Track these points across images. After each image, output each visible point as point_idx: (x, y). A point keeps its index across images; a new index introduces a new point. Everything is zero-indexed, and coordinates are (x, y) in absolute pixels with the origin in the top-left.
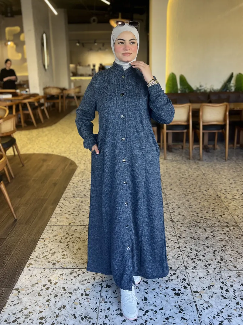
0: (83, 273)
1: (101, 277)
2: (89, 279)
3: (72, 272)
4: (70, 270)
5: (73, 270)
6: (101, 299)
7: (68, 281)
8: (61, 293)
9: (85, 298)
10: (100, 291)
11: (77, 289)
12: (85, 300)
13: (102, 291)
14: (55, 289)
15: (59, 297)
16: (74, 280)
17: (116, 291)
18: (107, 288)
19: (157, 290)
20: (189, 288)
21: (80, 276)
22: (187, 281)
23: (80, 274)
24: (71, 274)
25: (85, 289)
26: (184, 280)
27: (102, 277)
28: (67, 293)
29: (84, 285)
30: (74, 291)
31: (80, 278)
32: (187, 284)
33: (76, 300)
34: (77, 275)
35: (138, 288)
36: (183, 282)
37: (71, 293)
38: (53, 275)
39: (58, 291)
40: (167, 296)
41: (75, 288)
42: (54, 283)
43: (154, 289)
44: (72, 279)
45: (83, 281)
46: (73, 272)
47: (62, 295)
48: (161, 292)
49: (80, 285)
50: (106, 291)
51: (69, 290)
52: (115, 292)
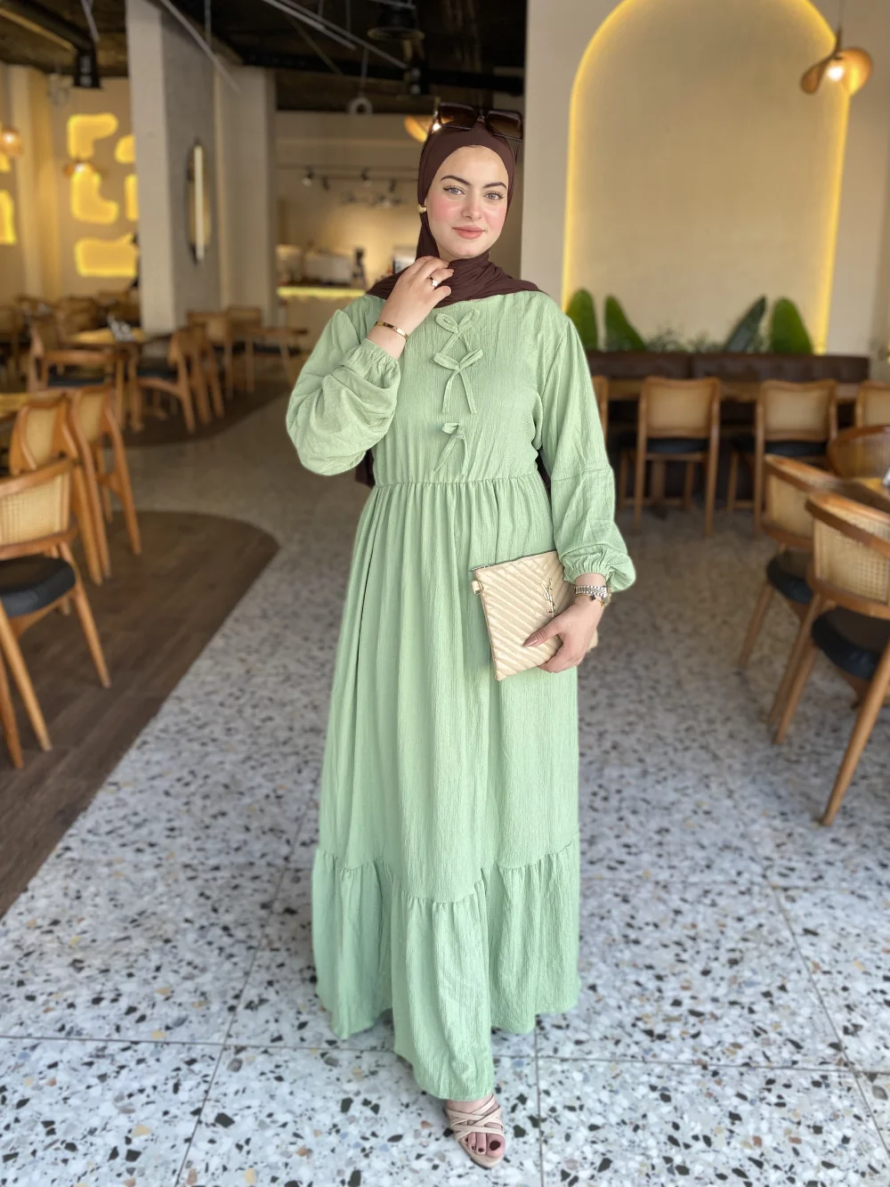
0: (140, 1061)
1: (206, 1082)
2: (155, 1088)
3: (98, 1056)
4: (91, 1047)
5: (104, 1048)
6: (185, 1174)
7: (73, 1093)
8: (31, 1144)
9: (123, 1169)
10: (188, 1140)
11: (99, 1130)
12: (122, 1179)
13: (194, 1140)
14: (13, 1126)
15: (20, 1160)
16: (96, 1091)
17: (248, 1142)
18: (220, 1128)
19: (408, 1140)
20: (532, 1134)
21: (124, 1072)
22: (530, 1104)
23: (122, 1067)
24: (90, 1064)
25: (130, 1131)
26: (522, 1099)
27: (209, 1079)
28: (58, 1145)
29: (132, 1111)
30: (85, 1137)
31: (124, 1082)
32: (531, 1118)
33: (85, 1174)
34: (115, 1069)
35: (338, 1131)
36: (514, 1109)
37: (71, 1147)
38: (22, 1065)
39: (25, 1133)
40: (443, 1166)
41: (96, 1122)
42: (15, 1101)
43: (396, 1138)
44: (89, 1087)
45: (130, 1095)
46: (100, 1054)
47: (34, 1153)
48: (422, 1151)
49: (115, 1112)
50: (212, 1141)
51: (66, 1133)
52: (246, 1148)
